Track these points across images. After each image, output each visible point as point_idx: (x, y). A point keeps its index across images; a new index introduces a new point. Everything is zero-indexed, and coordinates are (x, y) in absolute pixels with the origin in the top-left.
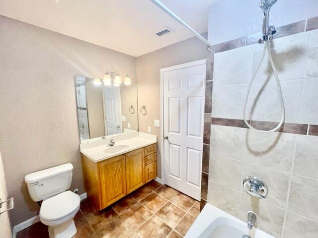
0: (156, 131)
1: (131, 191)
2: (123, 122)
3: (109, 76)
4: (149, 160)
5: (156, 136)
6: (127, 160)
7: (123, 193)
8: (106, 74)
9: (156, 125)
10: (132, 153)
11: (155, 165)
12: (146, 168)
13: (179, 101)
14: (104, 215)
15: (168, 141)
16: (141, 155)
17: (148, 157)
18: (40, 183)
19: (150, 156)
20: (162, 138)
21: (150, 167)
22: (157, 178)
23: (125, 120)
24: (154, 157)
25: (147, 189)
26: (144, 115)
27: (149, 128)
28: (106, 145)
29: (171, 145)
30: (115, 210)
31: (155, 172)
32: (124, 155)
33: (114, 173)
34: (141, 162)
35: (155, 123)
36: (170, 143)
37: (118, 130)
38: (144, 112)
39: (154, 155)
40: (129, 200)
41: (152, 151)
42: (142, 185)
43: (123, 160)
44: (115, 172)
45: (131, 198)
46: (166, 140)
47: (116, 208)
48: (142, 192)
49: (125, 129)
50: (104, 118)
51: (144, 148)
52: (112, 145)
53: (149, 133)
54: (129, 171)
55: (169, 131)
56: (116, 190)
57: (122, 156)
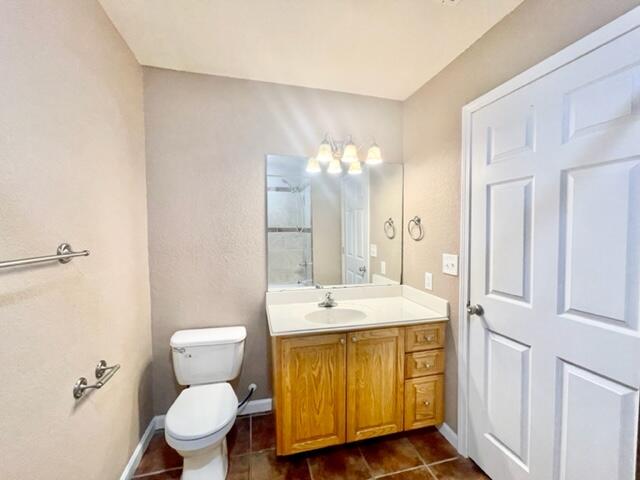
0: (447, 286)
1: (359, 436)
2: (372, 258)
3: (328, 147)
4: (419, 366)
5: (446, 301)
6: (352, 349)
7: (336, 433)
8: (323, 143)
9: (445, 270)
10: (367, 335)
11: (439, 385)
12: (409, 387)
13: (527, 189)
14: (284, 470)
15: (484, 320)
16: (392, 345)
17: (415, 355)
18: (188, 352)
19: (423, 354)
20: (463, 311)
21: (423, 387)
22: (445, 425)
23: (375, 255)
24: (436, 362)
25: (407, 449)
26: (417, 240)
27: (428, 275)
28: (317, 303)
29: (493, 337)
30: (310, 468)
31: (439, 406)
32: (346, 334)
33: (316, 373)
34: (391, 365)
35: (445, 262)
36: (489, 330)
37: (363, 276)
38: (416, 233)
39: (437, 356)
40: (352, 460)
41: (429, 343)
42: (395, 431)
43: (340, 348)
44: (317, 370)
45: (357, 455)
46: (475, 317)
47: (316, 466)
48: (392, 452)
49: (375, 276)
50: (340, 250)
51: (404, 327)
52: (328, 306)
53: (427, 290)
54: (357, 380)
55: (487, 292)
56: (317, 417)
57: (338, 336)
